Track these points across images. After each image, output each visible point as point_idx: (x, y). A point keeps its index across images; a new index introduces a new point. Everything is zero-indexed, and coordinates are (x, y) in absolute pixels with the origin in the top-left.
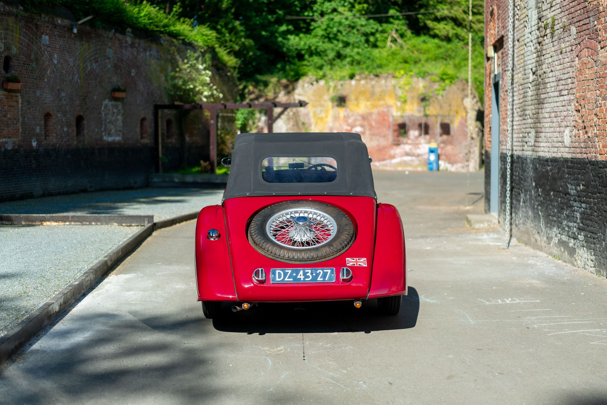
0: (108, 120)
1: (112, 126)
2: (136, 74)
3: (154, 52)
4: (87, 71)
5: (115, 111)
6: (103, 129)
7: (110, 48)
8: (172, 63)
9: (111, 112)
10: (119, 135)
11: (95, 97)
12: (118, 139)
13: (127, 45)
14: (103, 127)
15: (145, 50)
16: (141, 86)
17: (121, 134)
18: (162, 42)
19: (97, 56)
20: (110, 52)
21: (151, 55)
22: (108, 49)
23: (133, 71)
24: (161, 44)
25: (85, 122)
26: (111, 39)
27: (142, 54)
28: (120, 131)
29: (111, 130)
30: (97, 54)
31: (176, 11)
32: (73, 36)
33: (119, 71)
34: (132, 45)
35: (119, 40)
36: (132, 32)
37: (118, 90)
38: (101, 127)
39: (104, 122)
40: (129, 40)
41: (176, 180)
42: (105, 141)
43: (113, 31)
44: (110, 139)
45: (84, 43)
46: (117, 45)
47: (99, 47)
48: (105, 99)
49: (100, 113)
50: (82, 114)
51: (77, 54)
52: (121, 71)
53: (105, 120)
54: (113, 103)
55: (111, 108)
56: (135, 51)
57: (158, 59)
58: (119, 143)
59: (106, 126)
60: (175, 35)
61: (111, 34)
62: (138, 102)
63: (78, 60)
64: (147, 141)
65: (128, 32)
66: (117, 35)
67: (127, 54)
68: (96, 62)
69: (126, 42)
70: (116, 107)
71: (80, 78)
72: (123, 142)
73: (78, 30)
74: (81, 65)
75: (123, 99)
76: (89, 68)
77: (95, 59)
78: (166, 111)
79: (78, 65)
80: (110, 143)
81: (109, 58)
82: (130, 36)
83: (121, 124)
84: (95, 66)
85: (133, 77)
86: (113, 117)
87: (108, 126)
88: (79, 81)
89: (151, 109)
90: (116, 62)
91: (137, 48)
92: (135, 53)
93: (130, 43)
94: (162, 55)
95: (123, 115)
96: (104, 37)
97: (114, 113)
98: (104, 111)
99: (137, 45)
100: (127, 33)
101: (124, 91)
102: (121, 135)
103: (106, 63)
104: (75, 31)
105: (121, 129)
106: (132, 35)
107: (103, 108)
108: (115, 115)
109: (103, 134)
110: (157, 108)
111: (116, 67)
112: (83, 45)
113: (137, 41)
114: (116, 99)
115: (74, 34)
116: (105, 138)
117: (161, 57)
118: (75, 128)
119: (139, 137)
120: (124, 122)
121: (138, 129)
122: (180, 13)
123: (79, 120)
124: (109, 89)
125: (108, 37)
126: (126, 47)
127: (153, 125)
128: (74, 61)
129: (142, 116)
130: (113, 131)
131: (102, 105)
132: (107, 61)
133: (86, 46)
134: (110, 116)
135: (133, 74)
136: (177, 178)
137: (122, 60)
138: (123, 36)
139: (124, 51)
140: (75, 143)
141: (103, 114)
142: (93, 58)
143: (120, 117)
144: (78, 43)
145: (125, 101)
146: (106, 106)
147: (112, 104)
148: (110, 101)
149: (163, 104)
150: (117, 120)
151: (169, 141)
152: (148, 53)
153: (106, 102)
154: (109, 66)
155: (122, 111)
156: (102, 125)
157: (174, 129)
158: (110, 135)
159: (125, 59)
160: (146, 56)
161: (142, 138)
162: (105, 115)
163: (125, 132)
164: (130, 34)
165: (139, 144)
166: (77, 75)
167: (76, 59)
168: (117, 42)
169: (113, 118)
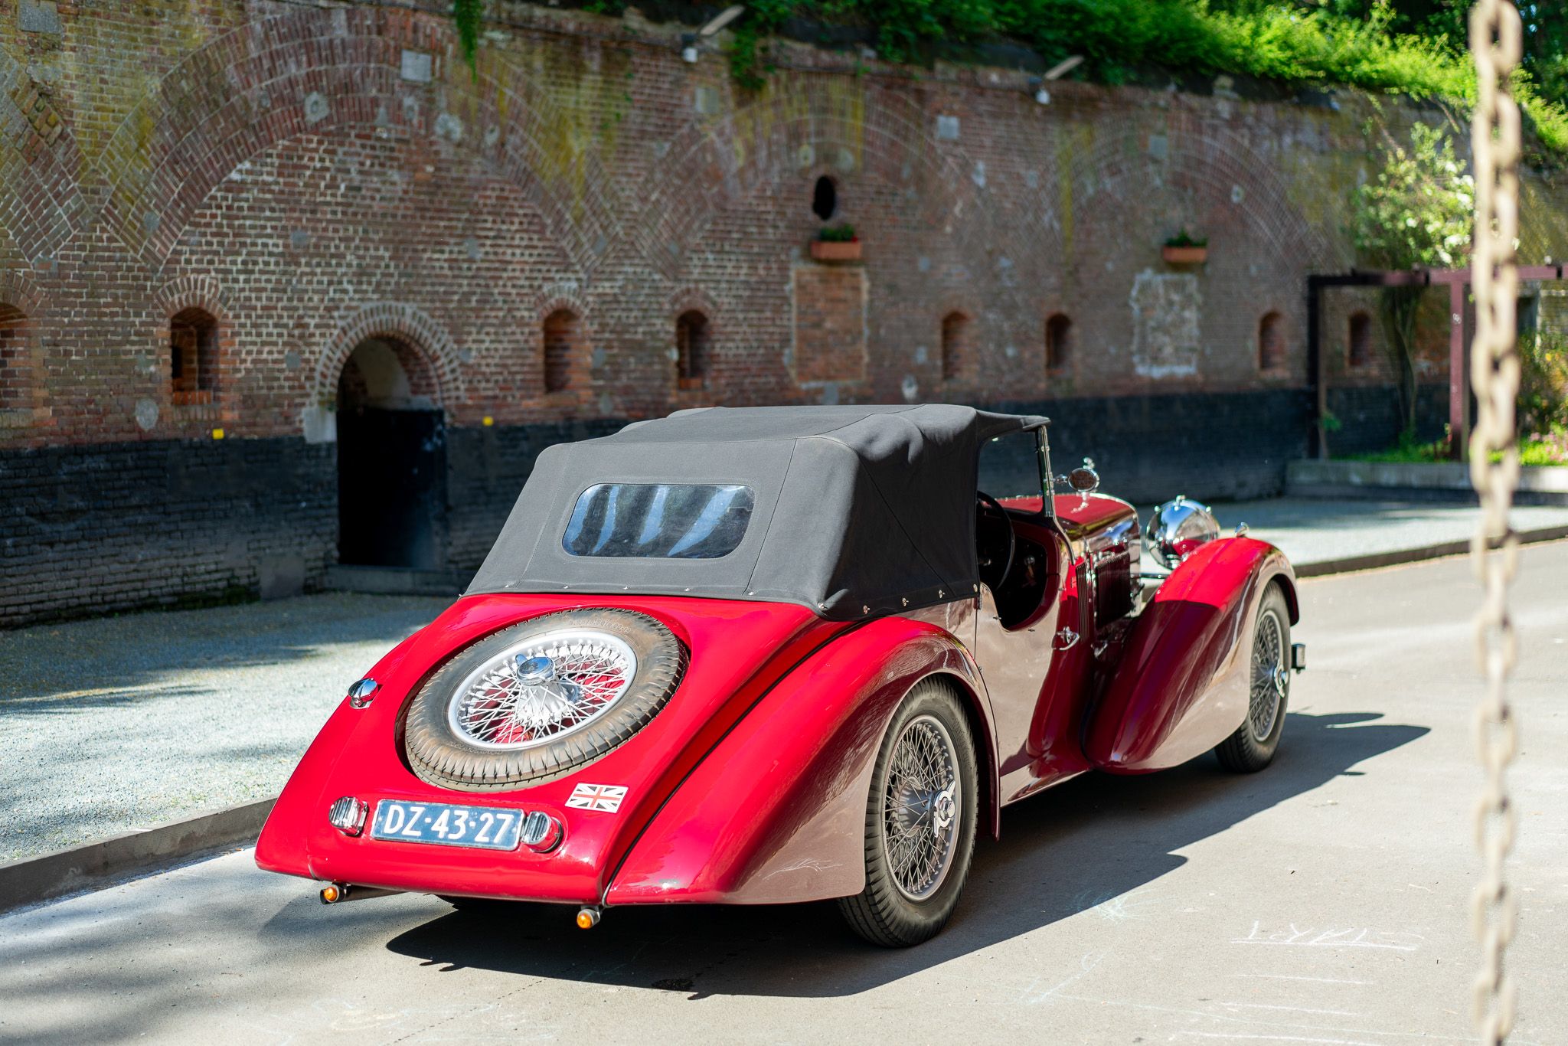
0: (1152, 323)
1: (1167, 339)
2: (1248, 197)
3: (1309, 135)
4: (1083, 201)
5: (1176, 297)
6: (1134, 347)
7: (1161, 133)
8: (1369, 160)
9: (1162, 301)
10: (1188, 362)
11: (1110, 266)
12: (1182, 370)
13: (1216, 122)
14: (1136, 340)
15: (1278, 131)
16: (1263, 229)
17: (1194, 358)
18: (1335, 104)
19: (1118, 158)
20: (1160, 144)
21: (1297, 144)
22: (1153, 139)
23: (1236, 188)
24: (1334, 112)
25: (1075, 331)
26: (1166, 110)
27: (1266, 144)
28: (1192, 350)
29: (1160, 350)
30: (1117, 151)
31: (1380, 20)
32: (1038, 111)
33: (1190, 192)
34: (1235, 122)
35: (1191, 110)
36: (1234, 89)
37: (1184, 242)
38: (1130, 343)
39: (1137, 330)
40: (1224, 108)
41: (1356, 479)
42: (1140, 377)
43: (1172, 88)
44: (1158, 372)
45: (1073, 126)
46: (1183, 126)
47: (1122, 135)
48: (1141, 268)
49: (1126, 305)
50: (1064, 309)
51: (1050, 158)
52: (1196, 190)
53: (1143, 323)
54: (1169, 276)
55: (1161, 291)
56: (1243, 136)
57: (1322, 152)
58: (1187, 381)
59: (1144, 338)
60: (1378, 85)
61: (1164, 97)
62: (1253, 270)
63: (1055, 173)
64: (1285, 372)
65: (1223, 87)
66: (1184, 97)
67: (1217, 145)
68: (1113, 174)
69: (1215, 114)
70: (1180, 287)
71: (1060, 218)
72: (1200, 379)
73: (1052, 95)
74: (1065, 184)
75: (1204, 264)
76: (1090, 190)
77: (1109, 166)
78: (1349, 291)
79: (1055, 186)
80: (1154, 383)
81: (1155, 161)
82: (1227, 99)
83: (1196, 332)
84: (1109, 183)
85: (1239, 205)
86: (1167, 313)
87: (1150, 339)
88: (1056, 225)
89: (1300, 287)
90: (1178, 169)
91: (1250, 128)
92: (1246, 143)
93: (1226, 115)
94: (1338, 141)
95: (1200, 309)
96: (1140, 106)
97: (1171, 303)
98: (1137, 300)
99: (1250, 120)
100: (1217, 91)
101: (1202, 245)
102: (1194, 363)
103: (1146, 174)
104: (1044, 97)
105: (1195, 344)
106: (1235, 96)
107: (1134, 293)
108: (1176, 308)
109: (1136, 359)
110: (1317, 284)
111: (1180, 182)
112: (1070, 132)
113: (1252, 108)
114: (1178, 267)
115: (1042, 105)
116: (1141, 370)
117: (1333, 145)
118: (1042, 349)
119: (1256, 364)
120: (1206, 326)
121: (1253, 344)
122: (1390, 23)
123: (1058, 328)
124: (1157, 239)
125: (1154, 105)
126: (1215, 129)
127: (1304, 330)
128: (1042, 176)
129: (1267, 308)
130: (1168, 350)
131: (1131, 284)
132: (1151, 168)
133: (1081, 133)
134: (1158, 313)
135: (1235, 199)
136: (1357, 472)
137: (1201, 163)
138: (1204, 101)
139: (1207, 140)
140: (1042, 385)
141: (1136, 307)
142: (1103, 164)
143: (1191, 315)
144: (1055, 130)
145: (1209, 270)
146: (1145, 287)
147: (1165, 283)
148: (1159, 270)
149: (1338, 272)
150: (1184, 321)
151: (1359, 371)
152: (1288, 140)
153: (1148, 274)
154: (1158, 182)
155: (1199, 298)
156: (1132, 334)
157: (1377, 338)
158: (1157, 360)
159: (1209, 160)
160: (1280, 146)
161: (1265, 363)
162: (1143, 310)
163: (1208, 351)
164: (1228, 93)
165: (1254, 384)
166: (1050, 213)
167: (1047, 169)
168: (1184, 116)
169: (1169, 319)
